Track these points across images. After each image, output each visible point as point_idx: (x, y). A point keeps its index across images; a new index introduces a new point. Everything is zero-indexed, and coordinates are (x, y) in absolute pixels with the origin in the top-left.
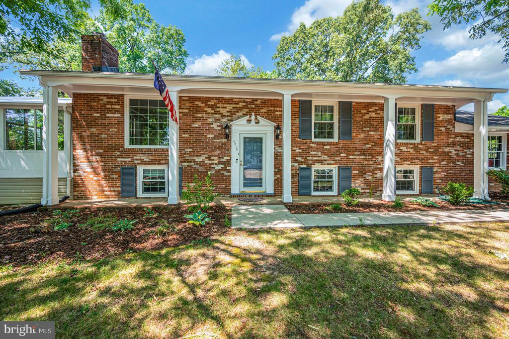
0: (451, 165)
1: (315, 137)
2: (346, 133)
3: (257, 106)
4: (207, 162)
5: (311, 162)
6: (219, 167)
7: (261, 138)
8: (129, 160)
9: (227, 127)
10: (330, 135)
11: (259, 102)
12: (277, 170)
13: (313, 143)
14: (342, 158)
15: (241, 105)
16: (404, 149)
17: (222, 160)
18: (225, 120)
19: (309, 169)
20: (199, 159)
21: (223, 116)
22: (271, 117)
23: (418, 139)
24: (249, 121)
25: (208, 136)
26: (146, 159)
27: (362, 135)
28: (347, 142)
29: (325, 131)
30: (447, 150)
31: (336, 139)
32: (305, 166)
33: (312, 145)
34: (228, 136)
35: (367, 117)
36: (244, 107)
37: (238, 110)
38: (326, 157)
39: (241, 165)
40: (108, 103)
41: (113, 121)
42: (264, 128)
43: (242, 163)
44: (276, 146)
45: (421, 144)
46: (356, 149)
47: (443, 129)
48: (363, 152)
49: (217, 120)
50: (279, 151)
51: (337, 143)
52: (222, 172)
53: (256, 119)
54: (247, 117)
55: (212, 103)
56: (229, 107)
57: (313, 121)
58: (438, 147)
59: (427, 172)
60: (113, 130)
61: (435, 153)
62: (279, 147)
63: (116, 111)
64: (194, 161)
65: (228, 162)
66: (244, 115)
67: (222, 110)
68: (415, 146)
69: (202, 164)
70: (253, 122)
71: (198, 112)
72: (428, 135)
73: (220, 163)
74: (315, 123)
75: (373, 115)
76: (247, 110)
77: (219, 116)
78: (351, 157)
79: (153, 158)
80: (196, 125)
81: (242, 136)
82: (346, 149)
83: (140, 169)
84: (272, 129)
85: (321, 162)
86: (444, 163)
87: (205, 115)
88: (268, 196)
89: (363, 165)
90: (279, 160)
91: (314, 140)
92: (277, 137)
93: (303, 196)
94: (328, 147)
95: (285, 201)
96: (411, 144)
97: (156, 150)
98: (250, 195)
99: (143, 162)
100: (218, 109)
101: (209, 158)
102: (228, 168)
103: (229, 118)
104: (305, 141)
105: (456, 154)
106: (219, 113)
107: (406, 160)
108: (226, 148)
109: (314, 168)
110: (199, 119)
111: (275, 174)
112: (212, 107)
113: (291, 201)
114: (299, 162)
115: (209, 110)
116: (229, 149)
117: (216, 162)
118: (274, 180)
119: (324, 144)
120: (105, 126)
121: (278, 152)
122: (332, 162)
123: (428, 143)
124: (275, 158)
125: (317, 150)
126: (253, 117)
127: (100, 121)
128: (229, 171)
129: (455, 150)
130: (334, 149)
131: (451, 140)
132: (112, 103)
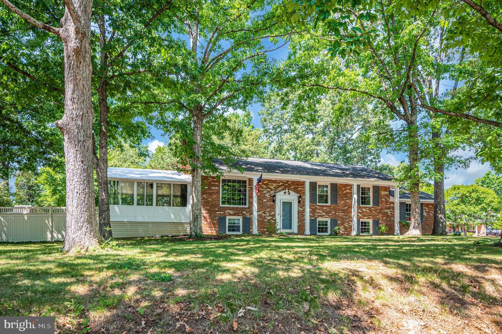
1: (318, 202)
2: (334, 201)
3: (289, 184)
4: (263, 215)
5: (316, 216)
6: (270, 218)
7: (291, 203)
8: (223, 213)
9: (274, 196)
10: (326, 201)
11: (290, 183)
12: (299, 220)
13: (318, 206)
14: (333, 214)
16: (364, 210)
18: (272, 192)
19: (316, 220)
20: (259, 213)
21: (272, 190)
22: (295, 190)
23: (371, 205)
24: (285, 193)
25: (264, 201)
26: (231, 212)
27: (343, 202)
28: (335, 205)
29: (323, 199)
30: (386, 211)
31: (329, 204)
32: (314, 218)
34: (274, 201)
35: (345, 192)
36: (282, 185)
37: (279, 186)
38: (324, 214)
39: (281, 217)
40: (212, 181)
41: (215, 191)
42: (293, 197)
44: (299, 207)
45: (373, 207)
46: (340, 210)
47: (384, 199)
48: (343, 211)
49: (268, 192)
50: (301, 210)
51: (330, 206)
52: (271, 221)
53: (289, 192)
54: (284, 191)
55: (266, 182)
56: (275, 185)
57: (317, 193)
58: (381, 209)
59: (376, 223)
60: (215, 196)
61: (380, 212)
62: (301, 207)
63: (216, 186)
65: (274, 215)
66: (283, 190)
67: (271, 187)
68: (370, 209)
69: (260, 216)
70: (287, 193)
72: (376, 203)
73: (270, 215)
74: (318, 195)
75: (348, 191)
76: (284, 187)
77: (269, 190)
78: (337, 214)
79: (235, 212)
81: (282, 201)
82: (335, 209)
83: (228, 218)
84: (297, 197)
85: (322, 216)
86: (385, 218)
87: (262, 189)
88: (295, 234)
89: (343, 218)
90: (300, 215)
91: (318, 204)
92: (299, 202)
94: (325, 208)
96: (367, 207)
97: (236, 208)
99: (230, 214)
100: (269, 186)
101: (264, 213)
102: (274, 218)
103: (275, 191)
104: (313, 204)
105: (390, 213)
106: (269, 188)
107: (365, 216)
108: (273, 208)
109: (318, 219)
111: (298, 222)
112: (266, 185)
114: (312, 216)
115: (264, 186)
116: (275, 208)
117: (268, 215)
118: (298, 226)
119: (323, 206)
120: (211, 194)
122: (328, 216)
123: (377, 207)
124: (298, 213)
125: (319, 209)
126: (287, 191)
127: (208, 191)
128: (275, 220)
130: (328, 209)
131: (388, 206)
132: (214, 182)
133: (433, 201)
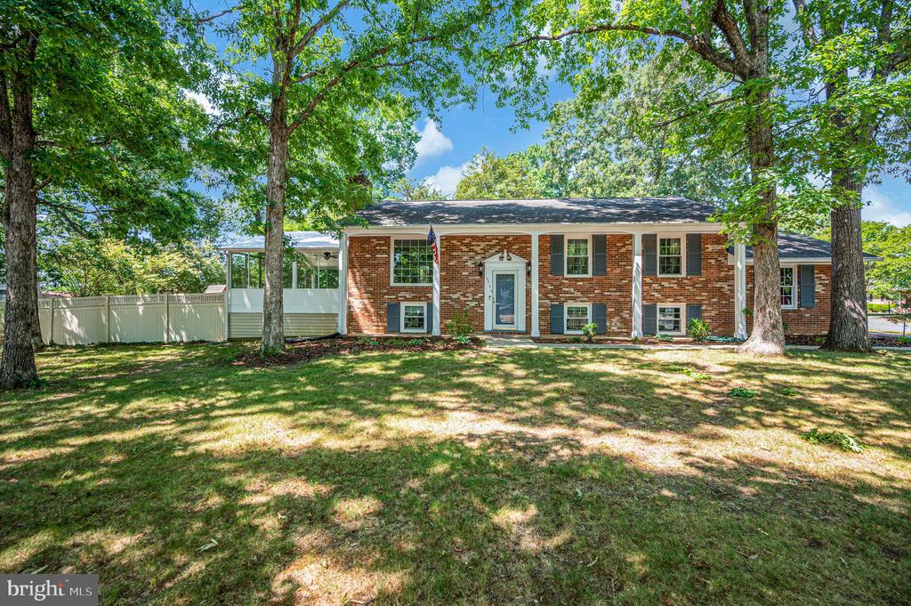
0: (724, 302)
1: (569, 273)
2: (600, 267)
3: (509, 242)
4: (462, 299)
5: (563, 299)
6: (474, 304)
7: (513, 275)
8: (394, 297)
9: (481, 265)
10: (584, 270)
11: (511, 239)
12: (528, 307)
13: (566, 279)
14: (596, 295)
15: (494, 242)
16: (666, 284)
17: (476, 297)
18: (478, 257)
19: (561, 306)
20: (455, 296)
21: (477, 254)
22: (520, 253)
23: (684, 274)
24: (501, 258)
25: (463, 274)
26: (408, 296)
27: (618, 270)
28: (601, 277)
29: (576, 265)
30: (719, 285)
31: (590, 275)
32: (557, 303)
33: (564, 281)
34: (481, 274)
35: (622, 250)
36: (496, 244)
37: (492, 247)
38: (579, 294)
39: (493, 302)
40: (378, 245)
41: (382, 261)
42: (515, 265)
43: (495, 300)
44: (526, 283)
45: (686, 279)
46: (611, 286)
47: (713, 261)
49: (472, 258)
51: (591, 279)
52: (476, 309)
53: (508, 255)
54: (500, 254)
55: (467, 241)
56: (483, 245)
57: (566, 256)
58: (708, 281)
59: (695, 311)
60: (381, 269)
61: (704, 288)
63: (384, 252)
64: (450, 298)
65: (482, 300)
66: (497, 252)
67: (476, 248)
68: (679, 282)
69: (457, 301)
70: (505, 259)
71: (454, 250)
72: (695, 268)
73: (474, 300)
74: (568, 258)
75: (630, 248)
76: (500, 247)
77: (474, 253)
78: (606, 293)
79: (415, 295)
80: (452, 263)
81: (495, 273)
82: (601, 285)
83: (403, 305)
84: (524, 266)
85: (574, 299)
86: (715, 300)
87: (460, 253)
88: (520, 333)
89: (619, 303)
90: (530, 297)
92: (528, 273)
93: (555, 335)
94: (581, 283)
96: (674, 279)
97: (417, 288)
98: (503, 331)
99: (406, 299)
100: (472, 247)
101: (464, 295)
102: (481, 305)
103: (483, 256)
104: (557, 277)
105: (729, 290)
106: (473, 251)
107: (669, 296)
108: (479, 286)
109: (566, 306)
110: (455, 257)
111: (527, 311)
112: (468, 245)
113: (538, 336)
114: (551, 299)
115: (464, 248)
116: (482, 287)
117: (471, 299)
118: (525, 318)
119: (576, 280)
120: (375, 266)
122: (587, 299)
123: (695, 278)
124: (527, 295)
125: (569, 286)
126: (505, 254)
127: (371, 262)
128: (483, 308)
129: (729, 286)
130: (587, 285)
131: (723, 274)
132: (381, 245)
133: (829, 260)
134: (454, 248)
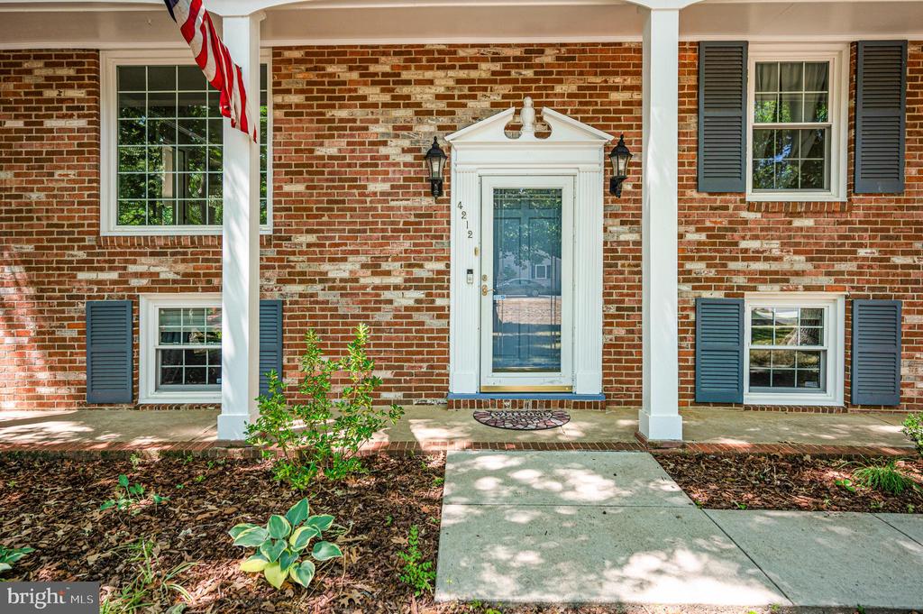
1: (756, 185)
3: (542, 71)
4: (368, 280)
5: (740, 280)
6: (410, 297)
7: (558, 193)
8: (114, 275)
9: (436, 152)
10: (813, 176)
11: (548, 58)
12: (613, 310)
13: (751, 207)
14: (864, 264)
15: (485, 70)
17: (417, 272)
18: (427, 128)
19: (734, 305)
20: (338, 272)
21: (423, 113)
22: (588, 108)
24: (514, 129)
25: (372, 187)
26: (166, 271)
28: (883, 201)
29: (794, 157)
31: (836, 191)
32: (719, 295)
33: (745, 214)
34: (437, 187)
36: (497, 77)
37: (476, 88)
38: (800, 262)
39: (483, 291)
41: (66, 144)
42: (562, 154)
43: (489, 284)
44: (610, 221)
49: (402, 129)
50: (622, 238)
51: (845, 208)
52: (417, 316)
53: (540, 119)
54: (507, 115)
55: (383, 67)
56: (444, 80)
57: (751, 123)
60: (65, 175)
62: (623, 223)
63: (74, 109)
64: (324, 279)
65: (440, 282)
66: (497, 107)
67: (419, 93)
69: (347, 287)
70: (528, 133)
71: (335, 101)
73: (412, 283)
74: (755, 131)
76: (506, 89)
77: (409, 112)
78: (899, 260)
79: (189, 268)
80: (329, 149)
81: (490, 185)
83: (150, 309)
84: (597, 156)
85: (781, 279)
87: (359, 113)
88: (584, 404)
90: (622, 273)
91: (752, 196)
92: (614, 186)
93: (711, 408)
94: (808, 222)
95: (654, 435)
97: (197, 242)
98: (517, 400)
99: (157, 285)
100: (405, 90)
101: (374, 267)
102: (439, 302)
103: (444, 120)
104: (719, 200)
106: (406, 102)
108: (431, 231)
109: (751, 303)
110: (337, 128)
111: (606, 324)
112: (384, 82)
113: (678, 436)
114: (698, 280)
115: (374, 94)
116: (442, 235)
117: (398, 280)
118: (605, 346)
119: (791, 210)
120: (41, 161)
121: (619, 243)
122: (829, 281)
124: (606, 265)
125: (764, 232)
126: (528, 114)
128: (443, 313)
130: (830, 230)
132: (61, 83)
134: (334, 93)
